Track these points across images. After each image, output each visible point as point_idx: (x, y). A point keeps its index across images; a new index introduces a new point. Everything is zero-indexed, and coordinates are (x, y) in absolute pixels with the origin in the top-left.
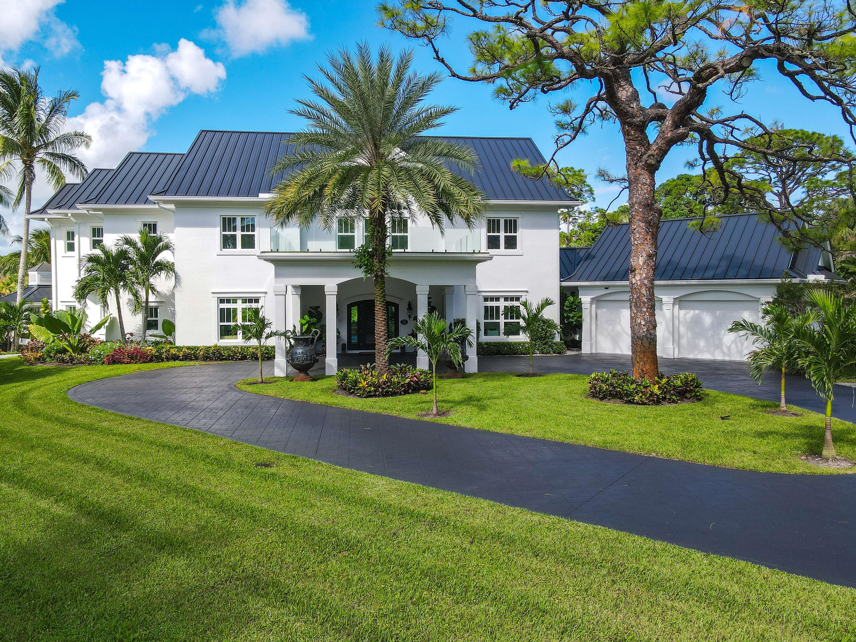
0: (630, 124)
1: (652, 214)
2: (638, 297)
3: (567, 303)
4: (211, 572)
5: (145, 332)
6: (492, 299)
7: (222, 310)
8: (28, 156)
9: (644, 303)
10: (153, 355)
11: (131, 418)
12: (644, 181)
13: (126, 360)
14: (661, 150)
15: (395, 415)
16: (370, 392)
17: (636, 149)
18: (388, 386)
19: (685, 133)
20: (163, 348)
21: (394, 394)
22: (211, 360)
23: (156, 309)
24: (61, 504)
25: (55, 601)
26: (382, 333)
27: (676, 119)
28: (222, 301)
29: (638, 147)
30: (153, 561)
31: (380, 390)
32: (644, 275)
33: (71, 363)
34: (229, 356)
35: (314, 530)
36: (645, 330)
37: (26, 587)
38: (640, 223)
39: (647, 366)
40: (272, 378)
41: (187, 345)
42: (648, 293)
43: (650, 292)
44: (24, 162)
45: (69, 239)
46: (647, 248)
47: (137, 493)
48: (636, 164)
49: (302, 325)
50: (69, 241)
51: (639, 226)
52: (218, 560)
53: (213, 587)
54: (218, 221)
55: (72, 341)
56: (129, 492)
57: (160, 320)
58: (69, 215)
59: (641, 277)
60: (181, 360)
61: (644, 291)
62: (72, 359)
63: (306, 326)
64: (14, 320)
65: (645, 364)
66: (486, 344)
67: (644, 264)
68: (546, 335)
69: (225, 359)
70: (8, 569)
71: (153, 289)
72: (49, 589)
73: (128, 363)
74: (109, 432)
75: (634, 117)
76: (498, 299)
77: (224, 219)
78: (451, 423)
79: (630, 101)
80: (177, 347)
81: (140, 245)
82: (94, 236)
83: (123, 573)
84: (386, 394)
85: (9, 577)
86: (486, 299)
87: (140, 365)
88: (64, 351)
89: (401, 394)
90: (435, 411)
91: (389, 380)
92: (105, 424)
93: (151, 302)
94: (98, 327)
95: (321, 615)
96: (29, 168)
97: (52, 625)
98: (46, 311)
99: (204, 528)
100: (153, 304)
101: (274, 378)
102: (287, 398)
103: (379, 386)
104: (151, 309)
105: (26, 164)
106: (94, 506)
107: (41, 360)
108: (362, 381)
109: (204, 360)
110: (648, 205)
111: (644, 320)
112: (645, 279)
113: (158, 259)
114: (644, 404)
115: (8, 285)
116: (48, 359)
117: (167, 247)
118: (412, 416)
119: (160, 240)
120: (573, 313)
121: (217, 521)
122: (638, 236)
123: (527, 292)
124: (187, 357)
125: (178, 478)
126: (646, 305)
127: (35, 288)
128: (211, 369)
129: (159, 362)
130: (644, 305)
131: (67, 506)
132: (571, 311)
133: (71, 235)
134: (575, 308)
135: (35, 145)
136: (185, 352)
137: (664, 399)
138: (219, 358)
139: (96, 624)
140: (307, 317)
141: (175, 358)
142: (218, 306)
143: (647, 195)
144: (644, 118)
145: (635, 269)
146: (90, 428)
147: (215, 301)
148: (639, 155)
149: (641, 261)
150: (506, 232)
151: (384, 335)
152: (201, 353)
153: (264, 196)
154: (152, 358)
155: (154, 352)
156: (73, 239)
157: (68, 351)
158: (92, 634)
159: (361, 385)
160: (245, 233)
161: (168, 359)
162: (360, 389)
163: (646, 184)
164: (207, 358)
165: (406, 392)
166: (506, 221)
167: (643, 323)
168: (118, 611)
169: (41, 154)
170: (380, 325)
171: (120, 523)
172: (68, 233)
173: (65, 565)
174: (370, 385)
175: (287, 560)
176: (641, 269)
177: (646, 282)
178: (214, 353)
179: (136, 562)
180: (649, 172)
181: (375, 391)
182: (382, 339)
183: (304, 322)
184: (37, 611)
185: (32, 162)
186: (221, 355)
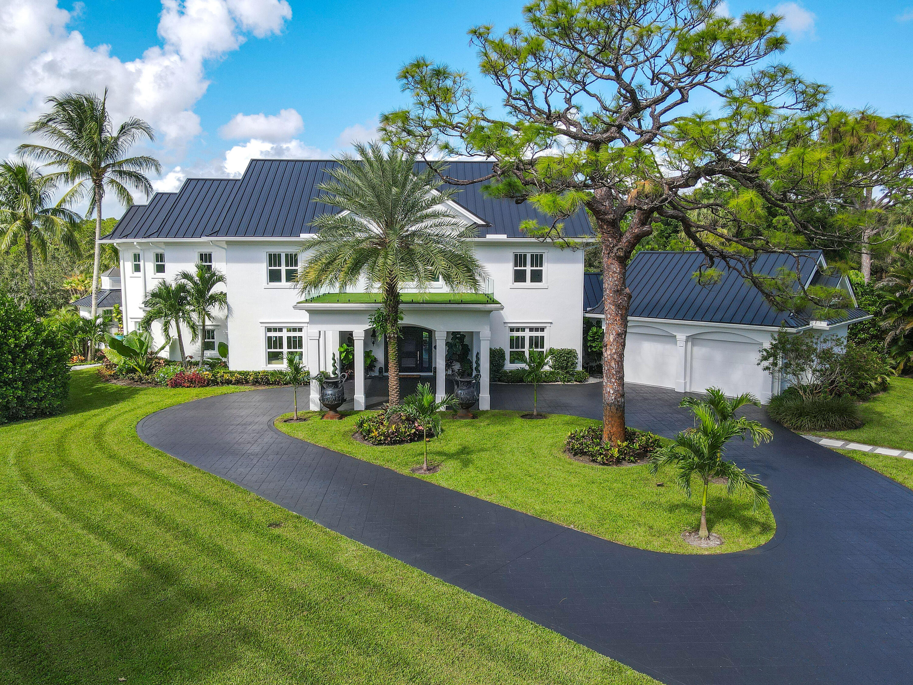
0: (602, 220)
1: (621, 299)
2: (608, 369)
3: (590, 333)
4: (220, 623)
5: (203, 354)
6: (518, 330)
7: (269, 338)
8: (98, 175)
9: (613, 375)
10: (209, 380)
11: (184, 466)
12: (615, 270)
13: (186, 385)
14: (630, 243)
15: (393, 469)
16: (380, 440)
17: (609, 241)
18: (396, 436)
19: (649, 231)
20: (218, 372)
21: (401, 442)
22: (260, 384)
23: (213, 331)
24: (130, 558)
25: (126, 638)
26: (394, 387)
27: (642, 218)
28: (269, 330)
29: (610, 239)
30: (186, 611)
31: (389, 439)
32: (614, 351)
33: (140, 382)
34: (276, 381)
35: (292, 591)
36: (613, 398)
37: (109, 628)
38: (611, 306)
39: (614, 429)
40: (307, 413)
41: (238, 370)
42: (617, 366)
43: (618, 365)
44: (94, 181)
45: (135, 261)
46: (616, 327)
47: (182, 550)
48: (609, 254)
49: (341, 353)
50: (136, 263)
51: (610, 308)
52: (226, 613)
53: (219, 635)
54: (265, 257)
55: (140, 363)
56: (176, 549)
57: (217, 341)
58: (135, 243)
59: (611, 352)
60: (233, 384)
61: (613, 364)
62: (141, 379)
63: (344, 354)
64: (90, 332)
65: (612, 427)
66: (511, 372)
67: (614, 341)
68: (567, 364)
69: (271, 384)
70: (98, 613)
71: (209, 315)
72: (122, 630)
73: (188, 387)
74: (166, 482)
75: (606, 214)
76: (523, 329)
77: (270, 255)
78: (434, 482)
79: (603, 199)
80: (231, 372)
81: (196, 278)
82: (157, 261)
83: (167, 620)
84: (394, 443)
85: (99, 619)
86: (512, 330)
87: (199, 389)
88: (133, 371)
89: (407, 442)
90: (425, 467)
91: (397, 430)
92: (164, 471)
93: (207, 325)
94: (163, 348)
95: (277, 659)
96: (98, 186)
97: (124, 656)
98: (118, 317)
99: (222, 585)
100: (210, 328)
101: (309, 413)
102: (313, 442)
103: (389, 436)
104: (209, 331)
105: (95, 183)
106: (152, 562)
107: (115, 376)
108: (374, 431)
109: (254, 385)
110: (618, 291)
111: (613, 389)
112: (614, 354)
113: (212, 292)
114: (604, 464)
115: (83, 281)
116: (121, 376)
117: (221, 279)
118: (406, 471)
119: (214, 274)
120: (596, 343)
121: (231, 580)
122: (609, 316)
123: (551, 323)
124: (238, 382)
125: (210, 536)
126: (615, 377)
127: (108, 292)
128: (257, 398)
129: (215, 385)
130: (613, 377)
131: (134, 560)
132: (594, 341)
133: (137, 258)
134: (598, 339)
135: (103, 165)
136: (237, 377)
137: (624, 459)
138: (266, 382)
139: (149, 656)
140: (345, 345)
141: (229, 382)
142: (266, 334)
143: (617, 282)
144: (614, 216)
145: (607, 345)
146: (152, 476)
147: (263, 330)
148: (611, 246)
149: (612, 338)
150: (532, 266)
151: (396, 388)
152: (251, 378)
153: (304, 236)
154: (209, 382)
155: (210, 377)
156: (139, 261)
157: (137, 371)
158: (147, 663)
159: (373, 435)
160: (289, 268)
161: (223, 383)
162: (372, 437)
163: (616, 273)
164: (257, 382)
165: (412, 440)
166: (532, 256)
167: (612, 392)
168: (162, 648)
169: (108, 175)
170: (393, 379)
171: (168, 578)
172: (135, 255)
173: (132, 612)
174: (381, 435)
175: (268, 617)
176: (611, 345)
177: (615, 356)
178: (262, 379)
179: (175, 612)
180: (620, 263)
181: (385, 440)
182: (394, 392)
183: (342, 350)
184: (116, 646)
185: (101, 180)
186: (269, 380)
